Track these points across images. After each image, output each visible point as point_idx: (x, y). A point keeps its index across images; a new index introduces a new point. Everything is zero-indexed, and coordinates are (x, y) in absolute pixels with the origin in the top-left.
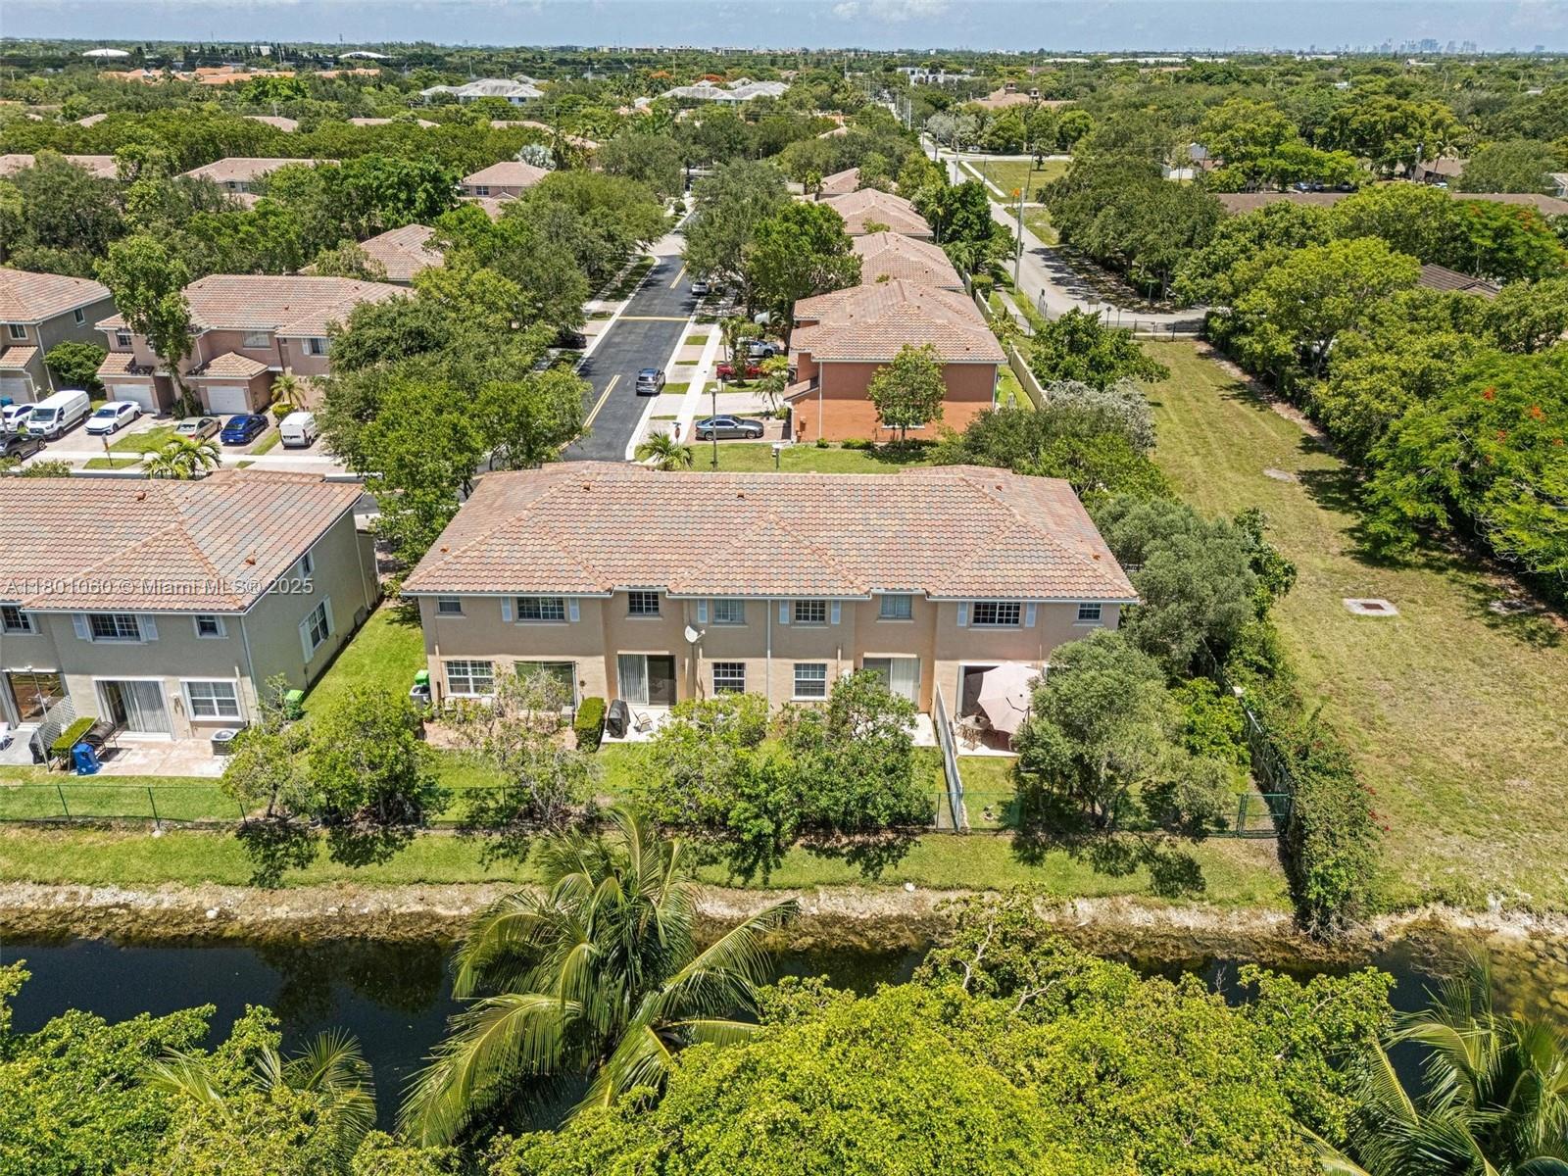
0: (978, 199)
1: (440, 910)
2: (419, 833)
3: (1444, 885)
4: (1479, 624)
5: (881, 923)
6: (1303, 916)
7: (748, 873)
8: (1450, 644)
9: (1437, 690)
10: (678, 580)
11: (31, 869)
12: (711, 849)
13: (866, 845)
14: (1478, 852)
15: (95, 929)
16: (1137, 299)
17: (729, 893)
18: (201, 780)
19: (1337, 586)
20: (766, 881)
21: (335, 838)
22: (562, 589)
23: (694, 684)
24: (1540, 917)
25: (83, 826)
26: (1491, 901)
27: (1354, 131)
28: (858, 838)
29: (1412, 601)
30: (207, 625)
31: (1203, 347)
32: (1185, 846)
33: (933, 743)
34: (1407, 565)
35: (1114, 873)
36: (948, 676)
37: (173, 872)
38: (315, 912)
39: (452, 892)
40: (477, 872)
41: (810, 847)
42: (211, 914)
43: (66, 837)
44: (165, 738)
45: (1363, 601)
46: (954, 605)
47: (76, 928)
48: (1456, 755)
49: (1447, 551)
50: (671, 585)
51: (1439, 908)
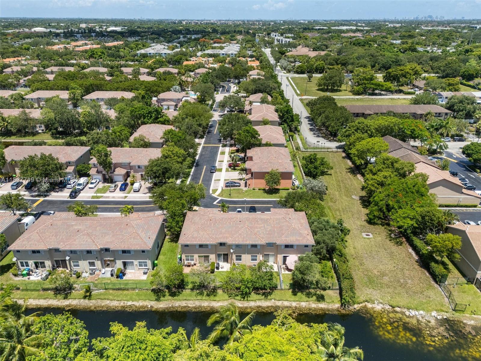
0: (291, 112)
1: (189, 305)
2: (184, 290)
3: (368, 299)
4: (388, 240)
5: (268, 307)
6: (342, 305)
7: (244, 298)
8: (381, 245)
9: (376, 256)
10: (230, 241)
11: (115, 298)
12: (237, 293)
13: (265, 292)
14: (374, 293)
15: (130, 309)
16: (330, 137)
17: (240, 302)
18: (142, 280)
19: (362, 229)
20: (247, 300)
21: (169, 292)
22: (208, 243)
23: (232, 259)
24: (384, 305)
25: (124, 290)
26: (376, 302)
27: (392, 76)
28: (264, 291)
29: (376, 234)
30: (143, 251)
31: (344, 155)
32: (323, 292)
33: (277, 271)
34: (377, 224)
35: (309, 297)
36: (280, 257)
37: (141, 298)
38: (167, 306)
39: (191, 302)
40: (195, 298)
41: (255, 293)
42: (149, 306)
43: (121, 292)
44: (133, 271)
45: (366, 234)
46: (281, 246)
47: (126, 309)
48: (375, 272)
49: (386, 220)
50: (228, 242)
51: (366, 303)
